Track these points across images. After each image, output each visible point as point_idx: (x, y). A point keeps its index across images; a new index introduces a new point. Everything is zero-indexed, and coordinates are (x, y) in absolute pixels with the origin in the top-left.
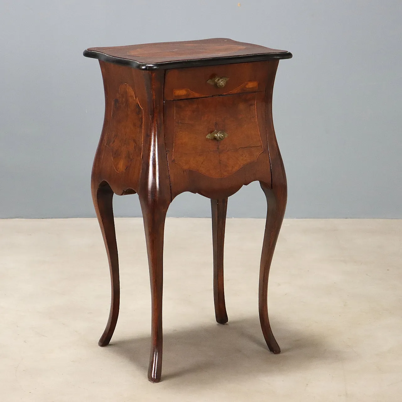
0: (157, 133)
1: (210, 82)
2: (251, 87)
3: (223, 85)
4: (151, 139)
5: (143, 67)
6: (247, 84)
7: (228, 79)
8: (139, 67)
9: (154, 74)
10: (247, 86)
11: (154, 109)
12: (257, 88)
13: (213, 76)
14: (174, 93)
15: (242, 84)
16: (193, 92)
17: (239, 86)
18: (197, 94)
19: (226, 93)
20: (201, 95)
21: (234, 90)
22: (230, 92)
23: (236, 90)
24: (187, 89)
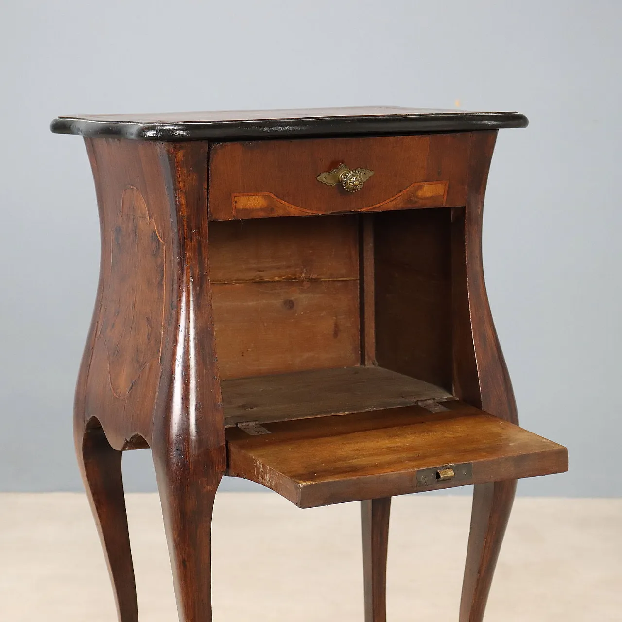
0: (193, 298)
1: (324, 178)
2: (429, 194)
3: (356, 185)
4: (178, 314)
5: (151, 133)
6: (419, 188)
7: (372, 173)
8: (141, 133)
9: (180, 154)
10: (420, 193)
11: (183, 239)
12: (445, 197)
13: (334, 165)
14: (236, 202)
15: (407, 187)
16: (283, 202)
17: (401, 191)
18: (293, 206)
19: (366, 208)
20: (304, 210)
21: (387, 201)
22: (378, 205)
23: (394, 202)
24: (267, 194)
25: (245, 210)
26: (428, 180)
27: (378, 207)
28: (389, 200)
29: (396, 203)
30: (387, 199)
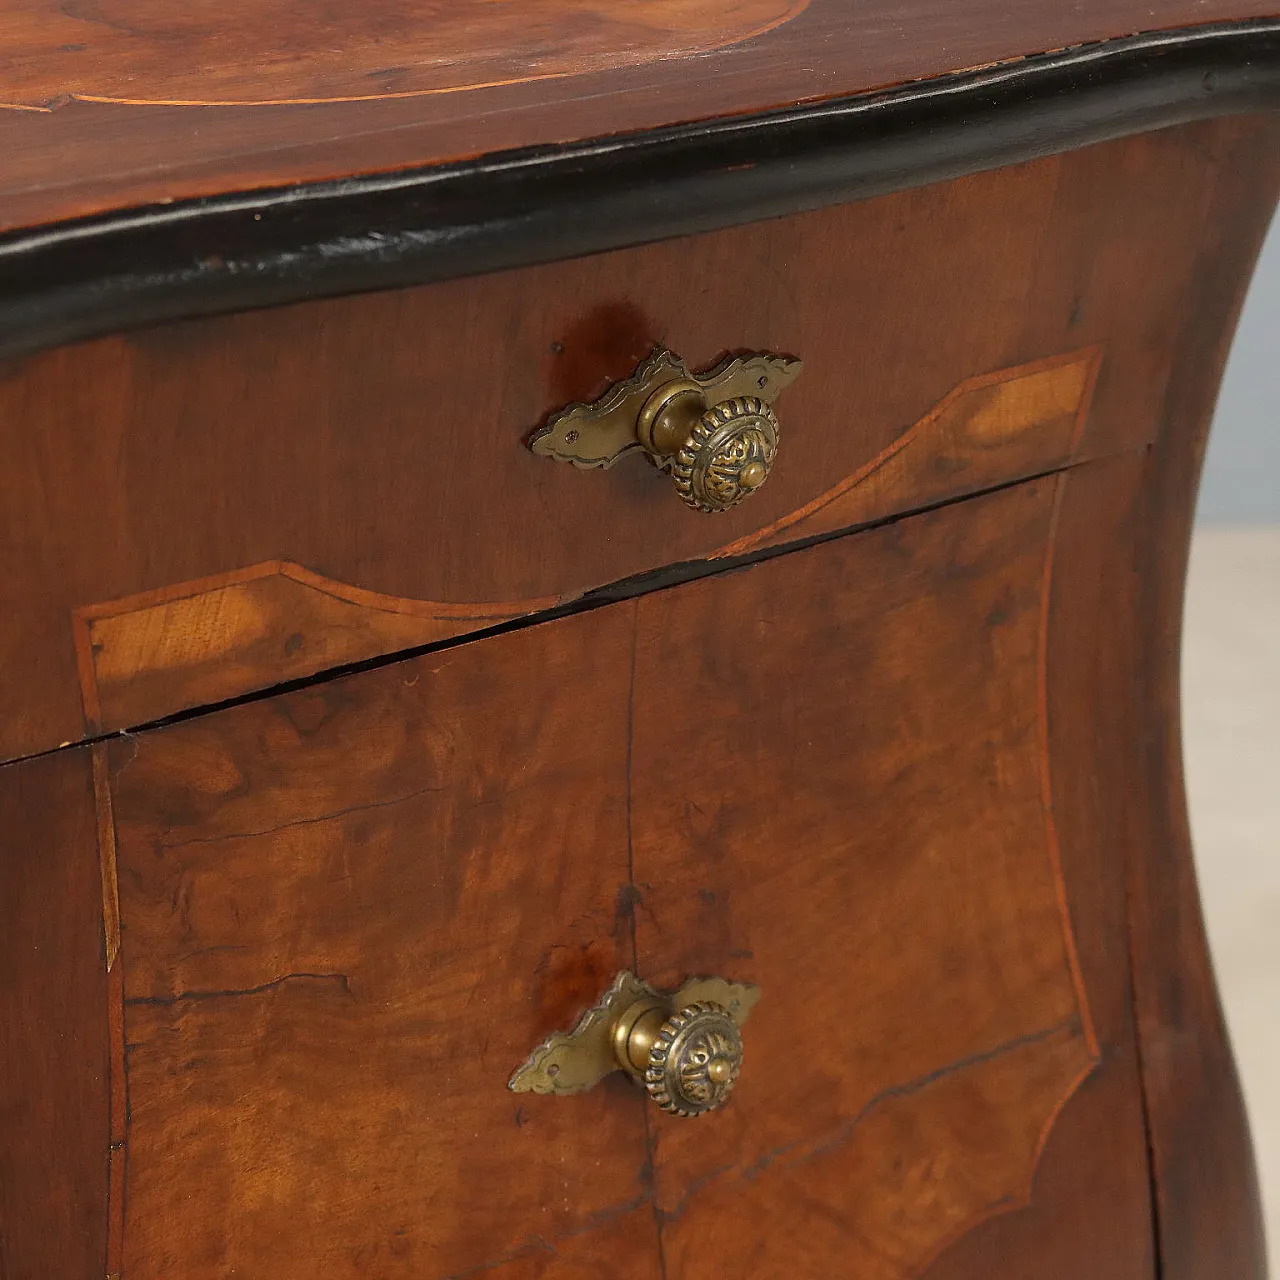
2: (1020, 420)
6: (983, 398)
10: (982, 423)
12: (1082, 421)
14: (97, 649)
15: (932, 407)
16: (350, 592)
17: (905, 429)
18: (403, 604)
19: (748, 539)
20: (459, 610)
21: (843, 485)
22: (797, 514)
23: (870, 486)
24: (268, 568)
25: (150, 678)
26: (1022, 356)
27: (799, 522)
28: (851, 480)
29: (877, 492)
30: (841, 479)
